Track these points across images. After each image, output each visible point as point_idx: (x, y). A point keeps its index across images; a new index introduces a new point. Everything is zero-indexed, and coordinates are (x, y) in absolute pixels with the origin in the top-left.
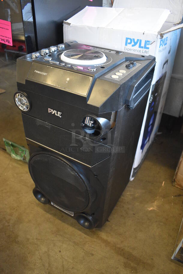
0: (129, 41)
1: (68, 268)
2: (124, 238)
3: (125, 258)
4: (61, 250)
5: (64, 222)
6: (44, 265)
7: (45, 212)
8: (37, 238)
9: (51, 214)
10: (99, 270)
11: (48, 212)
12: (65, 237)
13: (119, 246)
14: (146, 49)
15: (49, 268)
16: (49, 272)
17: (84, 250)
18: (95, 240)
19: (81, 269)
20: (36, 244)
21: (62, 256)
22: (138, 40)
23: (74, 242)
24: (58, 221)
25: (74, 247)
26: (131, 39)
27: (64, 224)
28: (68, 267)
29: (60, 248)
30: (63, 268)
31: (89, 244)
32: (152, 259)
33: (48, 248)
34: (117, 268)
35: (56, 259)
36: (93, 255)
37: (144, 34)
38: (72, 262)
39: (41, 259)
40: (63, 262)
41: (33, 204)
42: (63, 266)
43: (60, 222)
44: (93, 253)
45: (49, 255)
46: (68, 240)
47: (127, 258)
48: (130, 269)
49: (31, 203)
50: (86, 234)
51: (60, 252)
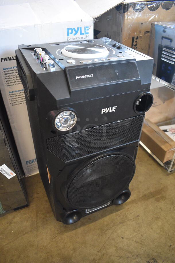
0: (70, 31)
1: (141, 239)
2: (137, 189)
3: (152, 198)
4: (122, 236)
5: (96, 220)
6: (128, 258)
7: (75, 231)
8: (98, 251)
9: (80, 226)
10: (153, 219)
11: (76, 228)
12: (111, 228)
13: (141, 196)
14: (86, 35)
15: (133, 254)
16: (136, 256)
17: (130, 220)
18: (127, 207)
19: (145, 230)
20: (103, 255)
21: (127, 239)
22: (78, 28)
23: (120, 223)
24: (92, 225)
25: (124, 225)
26: (71, 29)
27: (97, 222)
28: (139, 238)
29: (119, 236)
30: (138, 242)
31: (128, 213)
32: (161, 184)
33: (114, 246)
34: (157, 206)
35: (128, 244)
36: (138, 216)
37: (82, 21)
38: (136, 233)
39: (121, 257)
40: (133, 240)
41: (57, 236)
42: (137, 242)
43: (94, 223)
44: (137, 214)
45: (121, 249)
46: (115, 227)
47: (153, 196)
48: (162, 200)
49: (55, 238)
50: (118, 211)
51: (122, 238)
